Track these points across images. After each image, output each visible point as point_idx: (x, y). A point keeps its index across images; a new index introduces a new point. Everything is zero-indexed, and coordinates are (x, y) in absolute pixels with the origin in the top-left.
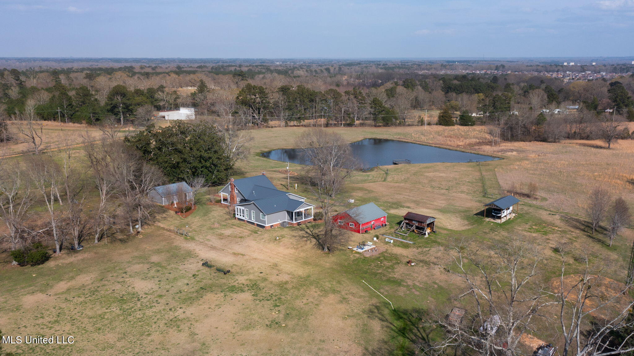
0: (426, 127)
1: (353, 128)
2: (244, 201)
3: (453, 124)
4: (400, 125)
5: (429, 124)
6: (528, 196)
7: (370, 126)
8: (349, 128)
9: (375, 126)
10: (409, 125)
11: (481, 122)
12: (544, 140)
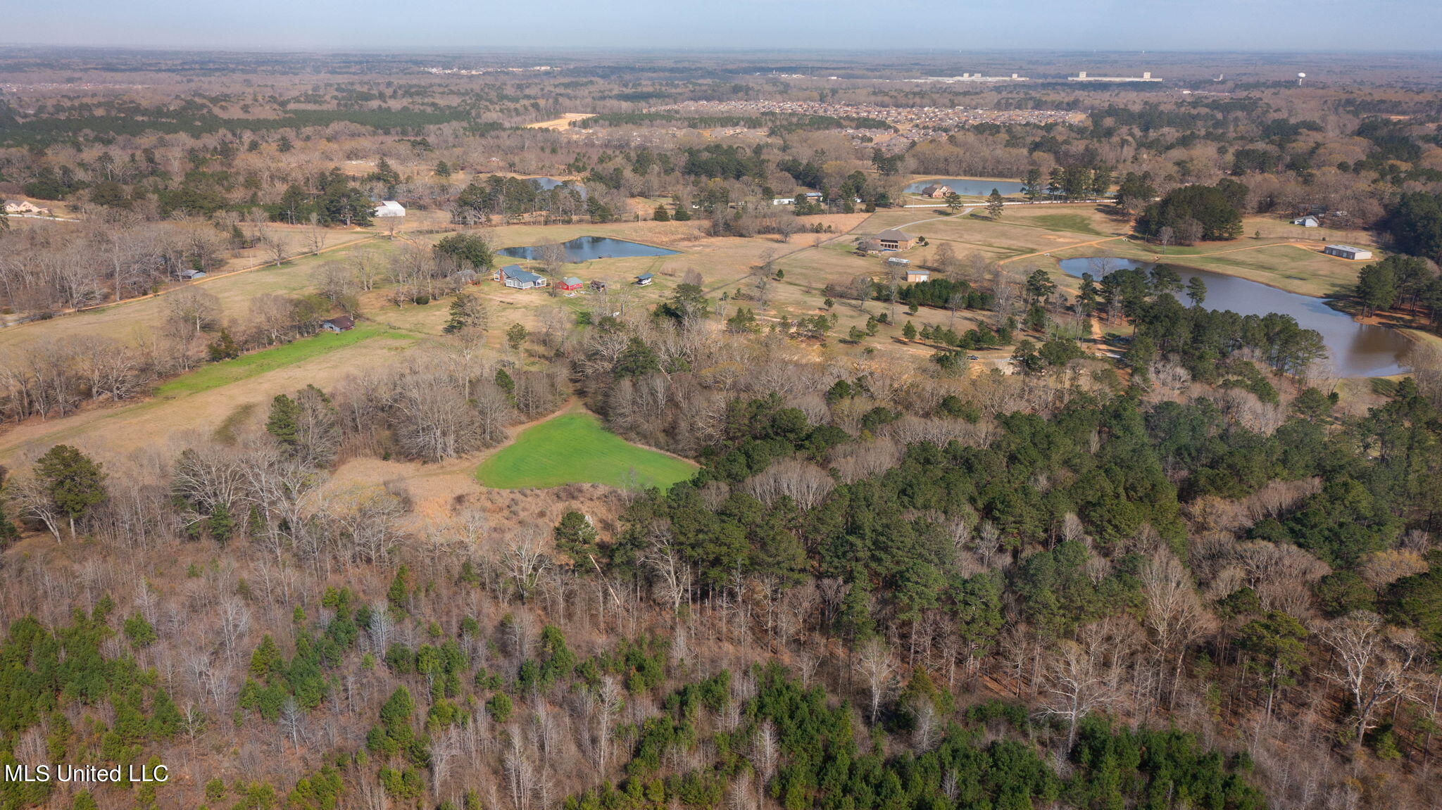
0: (641, 224)
1: (571, 226)
2: (508, 277)
3: (667, 220)
4: (617, 220)
5: (645, 220)
6: (671, 275)
7: (588, 222)
8: (567, 226)
9: (592, 223)
10: (625, 221)
11: (697, 215)
12: (741, 235)
